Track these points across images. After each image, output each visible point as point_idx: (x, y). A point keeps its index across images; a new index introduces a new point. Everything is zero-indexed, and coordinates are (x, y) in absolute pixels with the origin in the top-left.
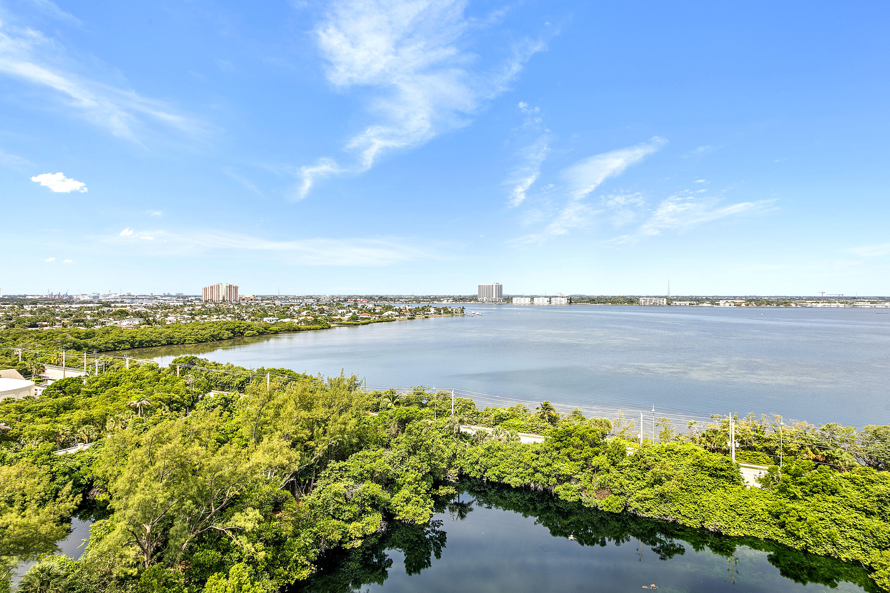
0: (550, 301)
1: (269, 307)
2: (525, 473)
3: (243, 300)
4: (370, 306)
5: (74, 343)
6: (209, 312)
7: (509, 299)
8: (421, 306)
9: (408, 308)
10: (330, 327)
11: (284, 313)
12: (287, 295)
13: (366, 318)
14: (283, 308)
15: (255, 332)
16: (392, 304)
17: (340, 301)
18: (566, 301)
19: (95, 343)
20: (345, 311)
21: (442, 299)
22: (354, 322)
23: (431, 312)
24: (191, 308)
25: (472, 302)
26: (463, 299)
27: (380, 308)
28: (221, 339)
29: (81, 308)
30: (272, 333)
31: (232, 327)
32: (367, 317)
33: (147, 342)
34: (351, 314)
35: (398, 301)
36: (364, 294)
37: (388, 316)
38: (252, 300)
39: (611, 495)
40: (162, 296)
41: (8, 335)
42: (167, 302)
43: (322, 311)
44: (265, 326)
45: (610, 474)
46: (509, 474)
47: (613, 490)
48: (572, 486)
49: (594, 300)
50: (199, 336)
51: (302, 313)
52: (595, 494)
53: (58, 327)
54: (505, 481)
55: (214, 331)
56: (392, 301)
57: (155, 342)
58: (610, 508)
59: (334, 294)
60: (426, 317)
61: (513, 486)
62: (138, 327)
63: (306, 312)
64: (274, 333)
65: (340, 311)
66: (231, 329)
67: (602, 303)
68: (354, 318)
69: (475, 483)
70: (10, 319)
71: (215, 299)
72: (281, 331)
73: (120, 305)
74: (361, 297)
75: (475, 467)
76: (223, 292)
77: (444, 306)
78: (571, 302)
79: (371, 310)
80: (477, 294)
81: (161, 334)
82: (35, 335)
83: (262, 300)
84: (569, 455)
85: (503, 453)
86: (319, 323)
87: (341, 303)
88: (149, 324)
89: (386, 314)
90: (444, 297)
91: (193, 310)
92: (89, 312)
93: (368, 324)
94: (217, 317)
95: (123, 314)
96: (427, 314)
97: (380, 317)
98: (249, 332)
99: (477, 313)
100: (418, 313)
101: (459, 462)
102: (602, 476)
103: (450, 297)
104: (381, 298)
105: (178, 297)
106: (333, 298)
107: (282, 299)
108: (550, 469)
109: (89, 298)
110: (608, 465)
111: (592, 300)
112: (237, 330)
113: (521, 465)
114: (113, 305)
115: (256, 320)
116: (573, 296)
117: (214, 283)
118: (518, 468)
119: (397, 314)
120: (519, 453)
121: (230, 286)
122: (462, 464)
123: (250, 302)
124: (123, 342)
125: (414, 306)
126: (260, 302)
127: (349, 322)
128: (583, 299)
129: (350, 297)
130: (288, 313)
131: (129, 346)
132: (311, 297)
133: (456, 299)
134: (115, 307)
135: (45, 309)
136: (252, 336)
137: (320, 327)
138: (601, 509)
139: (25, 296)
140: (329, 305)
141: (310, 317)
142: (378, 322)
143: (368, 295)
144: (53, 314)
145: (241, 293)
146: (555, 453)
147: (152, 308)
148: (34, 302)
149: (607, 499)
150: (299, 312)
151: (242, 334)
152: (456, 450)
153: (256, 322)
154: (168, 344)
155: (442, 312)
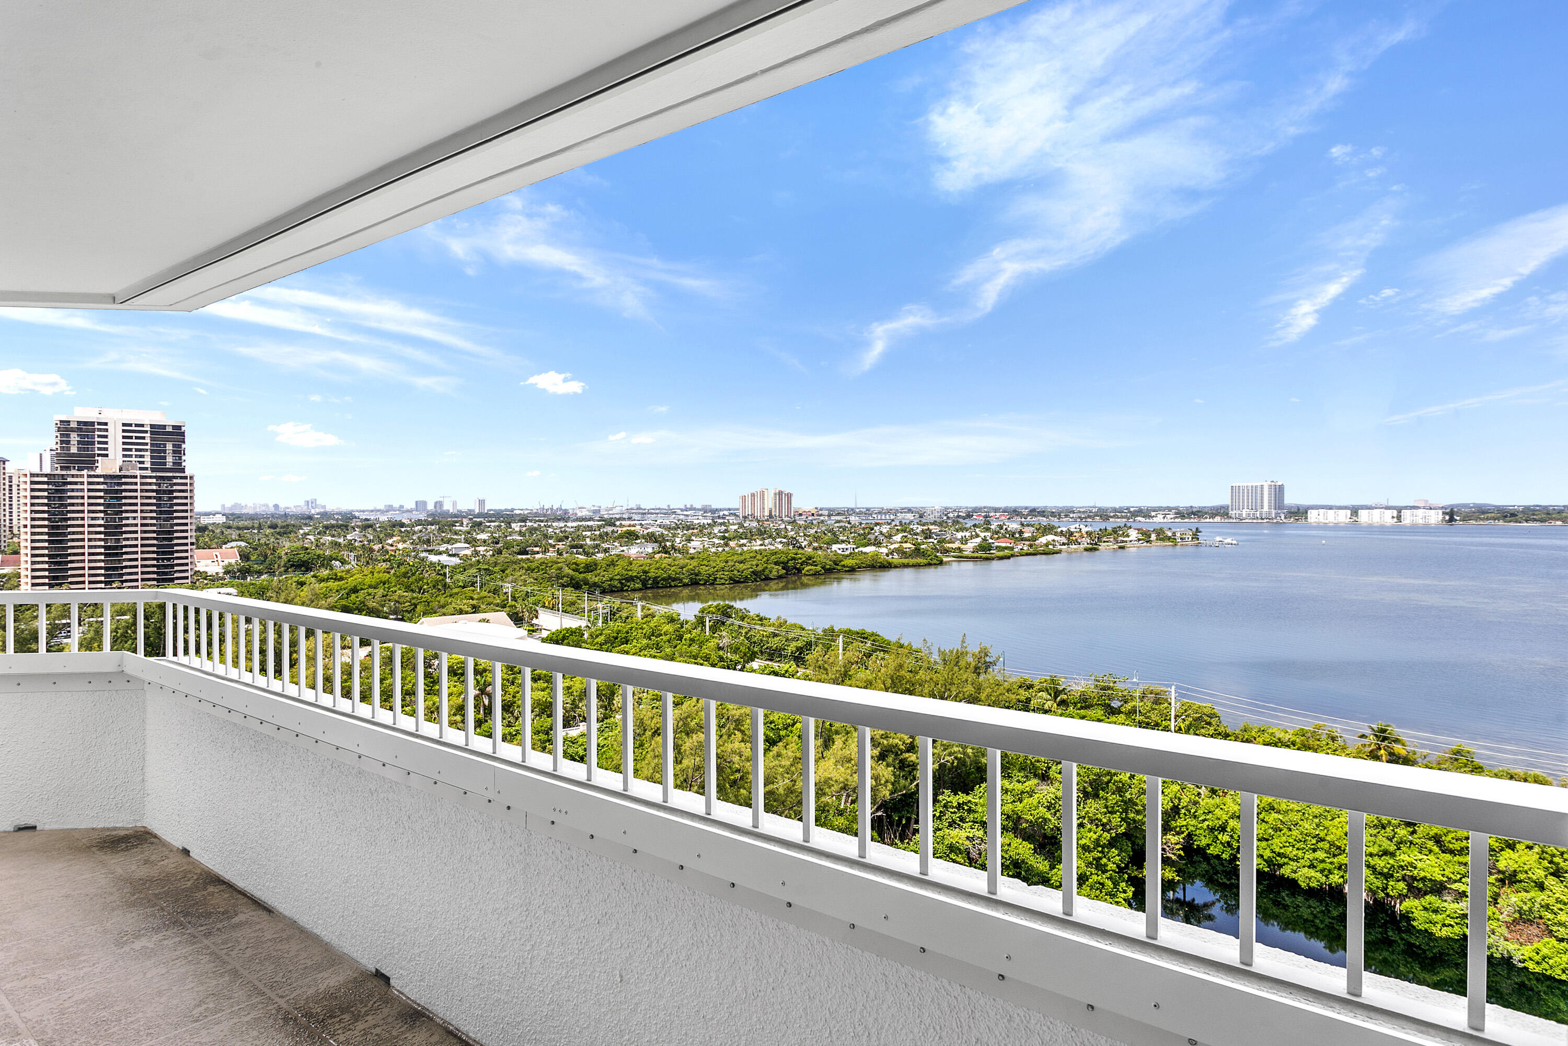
0: (1399, 518)
1: (841, 527)
2: (1331, 863)
3: (801, 515)
4: (1014, 526)
5: (572, 579)
6: (749, 535)
7: (1299, 513)
8: (1110, 525)
9: (1084, 530)
10: (941, 563)
11: (865, 536)
12: (868, 506)
13: (1006, 548)
14: (864, 529)
15: (819, 568)
16: (1054, 521)
17: (958, 516)
18: (1441, 517)
19: (596, 579)
20: (968, 534)
21: (1153, 514)
22: (984, 554)
23: (1130, 539)
24: (723, 528)
25: (1218, 519)
26: (1198, 513)
27: (1032, 529)
28: (767, 579)
29: (578, 528)
30: (846, 571)
31: (784, 559)
32: (1008, 545)
33: (663, 579)
34: (979, 540)
35: (1066, 516)
36: (1002, 504)
37: (1047, 545)
38: (813, 515)
39: (1546, 940)
40: (682, 510)
41: (496, 564)
42: (689, 519)
43: (928, 535)
44: (834, 558)
45: (1548, 892)
46: (1293, 860)
47: (1555, 928)
48: (1445, 904)
49: (1513, 515)
50: (736, 572)
51: (894, 538)
52: (1504, 930)
53: (552, 554)
54: (1286, 871)
55: (757, 565)
56: (1055, 516)
57: (674, 580)
58: (1545, 965)
59: (949, 505)
60: (1120, 548)
61: (1303, 885)
62: (651, 556)
63: (900, 535)
64: (848, 571)
65: (959, 535)
66: (783, 563)
67: (1535, 520)
68: (985, 547)
69: (1219, 868)
70: (497, 543)
71: (758, 514)
72: (859, 568)
73: (627, 523)
74: (996, 510)
75: (1220, 837)
76: (769, 503)
77: (1158, 527)
78: (1452, 519)
79: (1014, 533)
80: (1229, 503)
81: (682, 568)
82: (526, 566)
83: (829, 516)
84: (1437, 840)
85: (1280, 817)
86: (923, 554)
87: (961, 520)
88: (666, 553)
89: (1043, 540)
90: (1155, 510)
91: (726, 531)
92: (589, 533)
93: (1008, 558)
94: (761, 542)
95: (631, 537)
96: (1123, 542)
97: (1031, 546)
98: (810, 567)
99: (1229, 540)
100: (1105, 539)
101: (1185, 823)
102: (1524, 894)
103: (1170, 509)
104: (1033, 512)
105: (705, 510)
106: (945, 511)
107: (861, 513)
108: (1391, 861)
109: (587, 513)
110: (1542, 873)
111: (1509, 515)
112: (791, 563)
113: (1320, 845)
114: (618, 523)
115: (821, 548)
116: (1457, 505)
117: (756, 489)
118: (1314, 850)
119: (1064, 540)
120: (1317, 820)
121: (780, 493)
122: (1191, 828)
123: (810, 518)
124: (631, 579)
125: (1097, 526)
126: (826, 518)
127: (976, 555)
128: (1483, 513)
129: (976, 510)
130: (872, 537)
131: (640, 586)
132: (910, 510)
133: (1181, 514)
134: (621, 526)
135: (536, 529)
136: (815, 574)
137: (925, 561)
138: (1521, 965)
139: (512, 510)
140: (941, 524)
141: (908, 545)
142: (1027, 554)
143: (1010, 505)
144: (546, 536)
145: (796, 504)
146: (1402, 832)
147: (669, 528)
148: (524, 520)
149: (1536, 945)
150: (890, 536)
151: (799, 570)
152: (1180, 799)
153: (820, 552)
154: (692, 584)
155: (1153, 537)
